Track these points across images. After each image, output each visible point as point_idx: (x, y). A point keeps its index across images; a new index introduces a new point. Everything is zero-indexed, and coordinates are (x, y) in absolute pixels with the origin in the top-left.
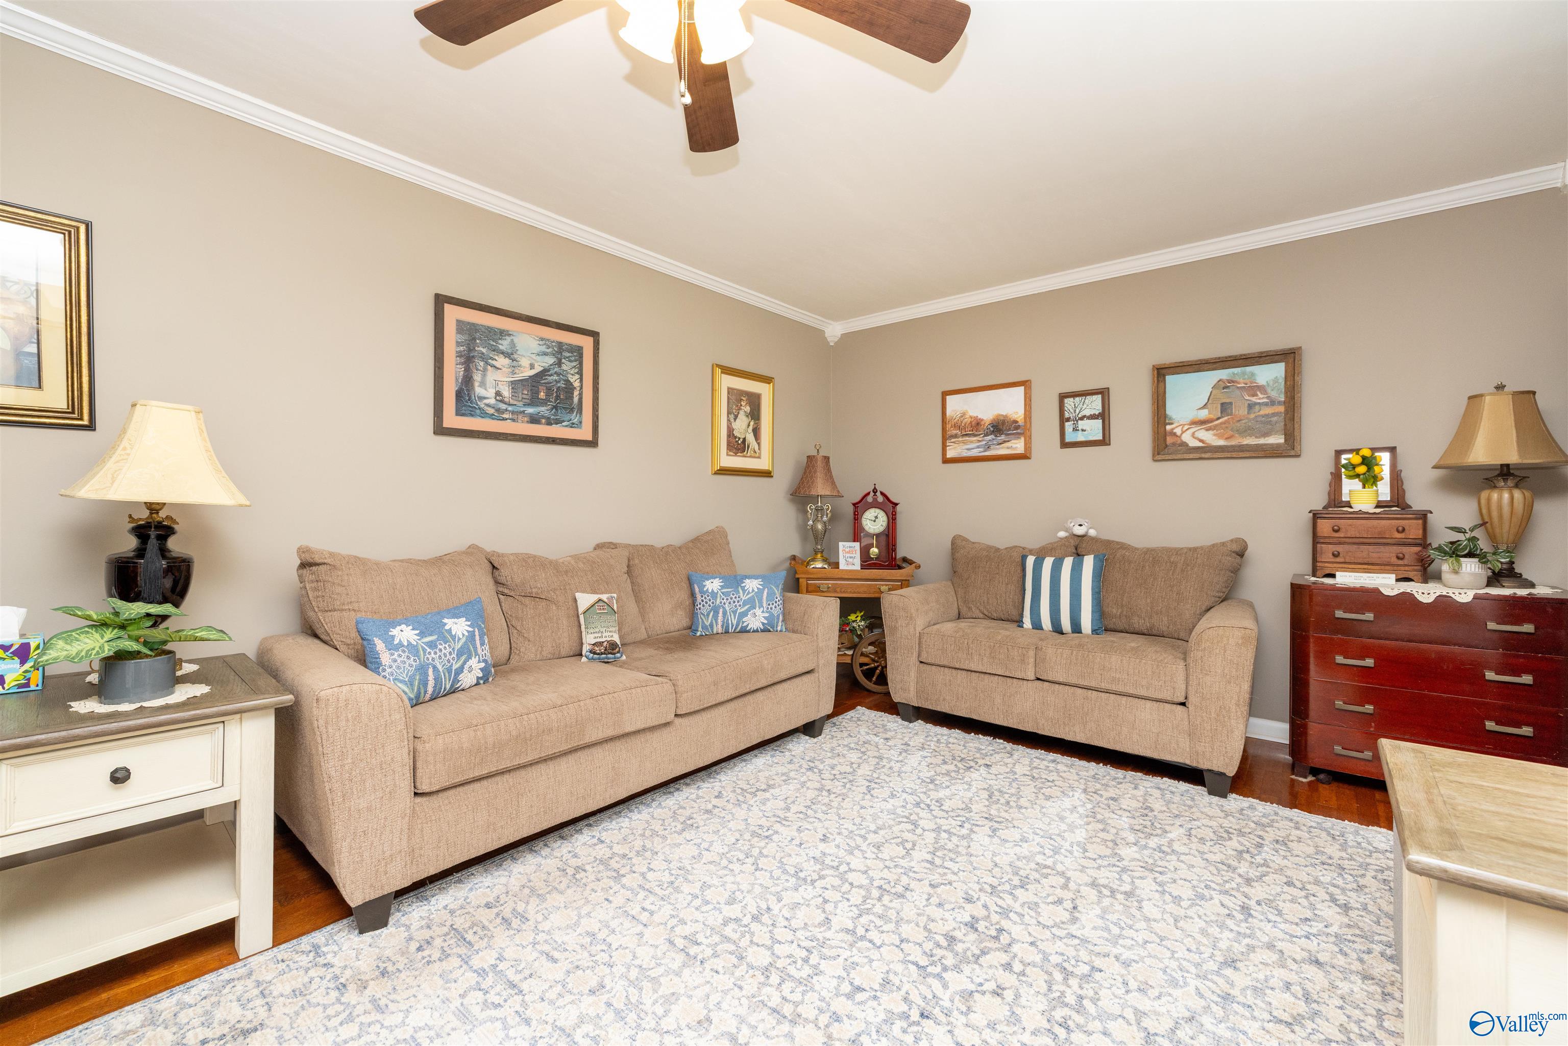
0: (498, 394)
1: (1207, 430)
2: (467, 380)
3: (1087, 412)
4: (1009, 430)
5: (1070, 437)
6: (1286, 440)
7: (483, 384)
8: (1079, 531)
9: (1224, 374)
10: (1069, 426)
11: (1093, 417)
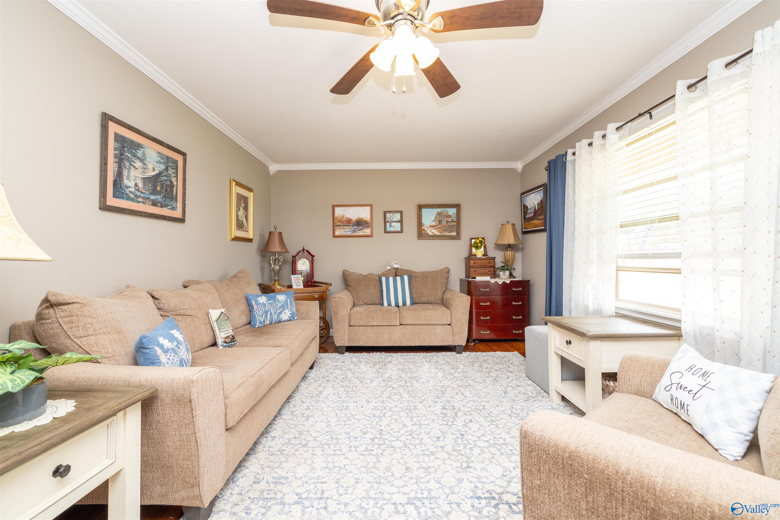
0: (136, 185)
1: (435, 229)
2: (119, 175)
3: (395, 220)
4: (364, 224)
5: (388, 229)
6: (457, 234)
7: (128, 178)
8: (396, 266)
9: (439, 210)
10: (388, 224)
11: (396, 222)
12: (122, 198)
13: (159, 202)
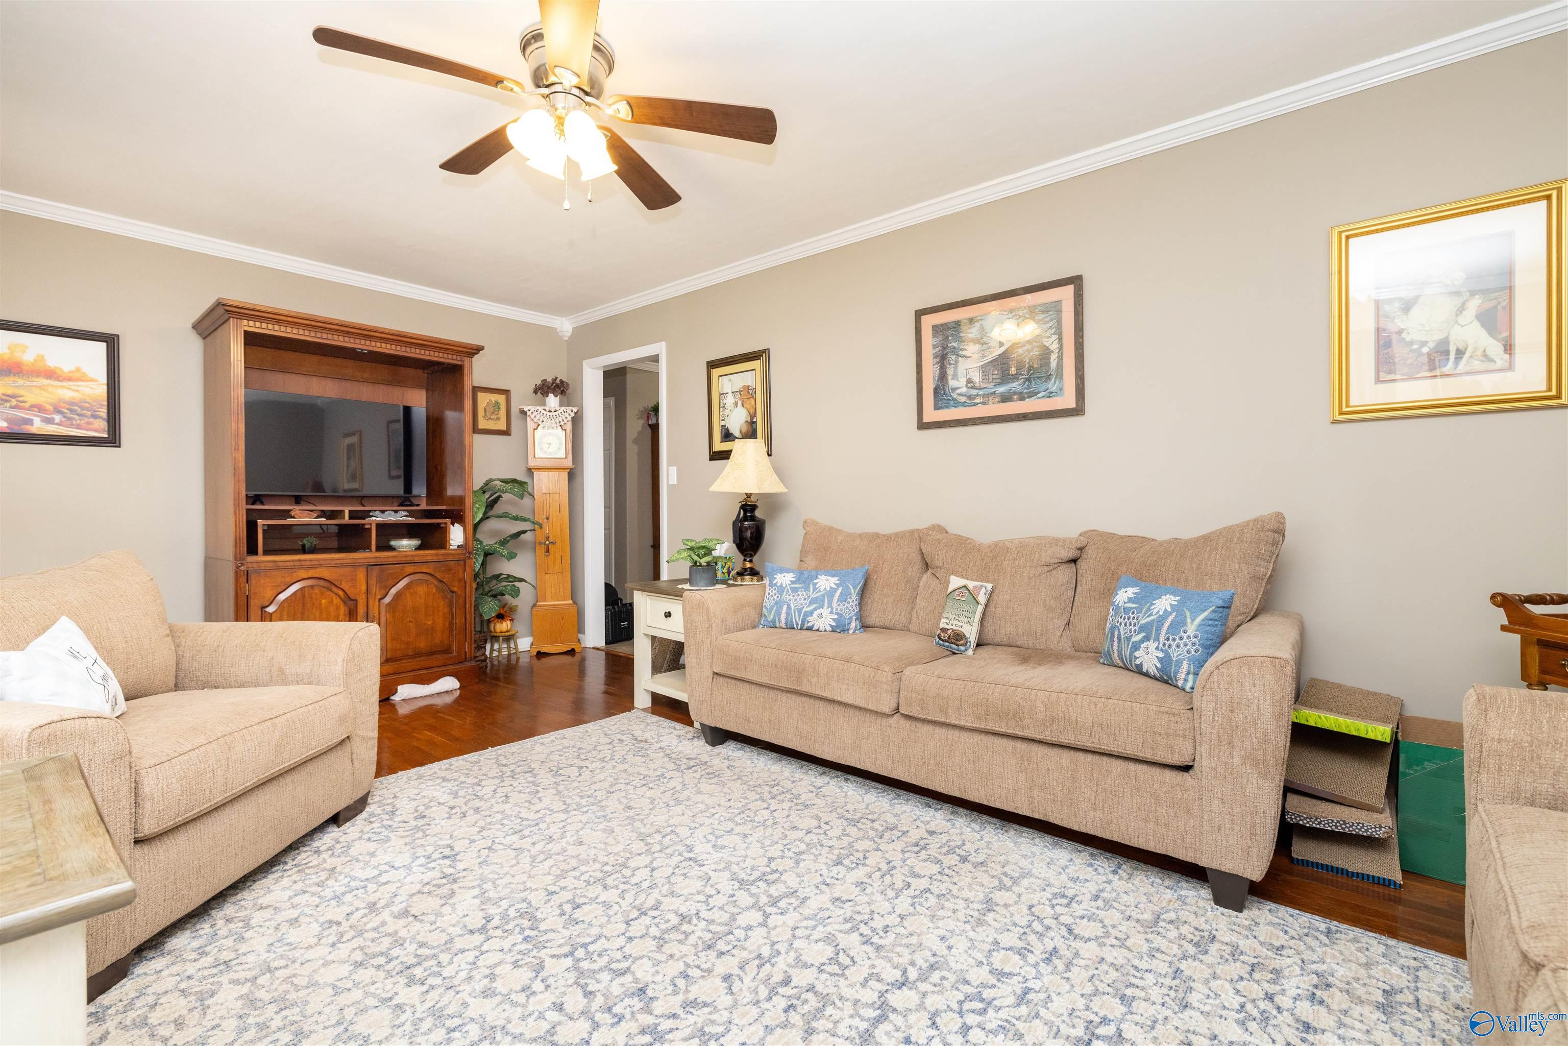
0: (969, 381)
2: (943, 376)
7: (955, 377)
12: (947, 407)
13: (1015, 393)
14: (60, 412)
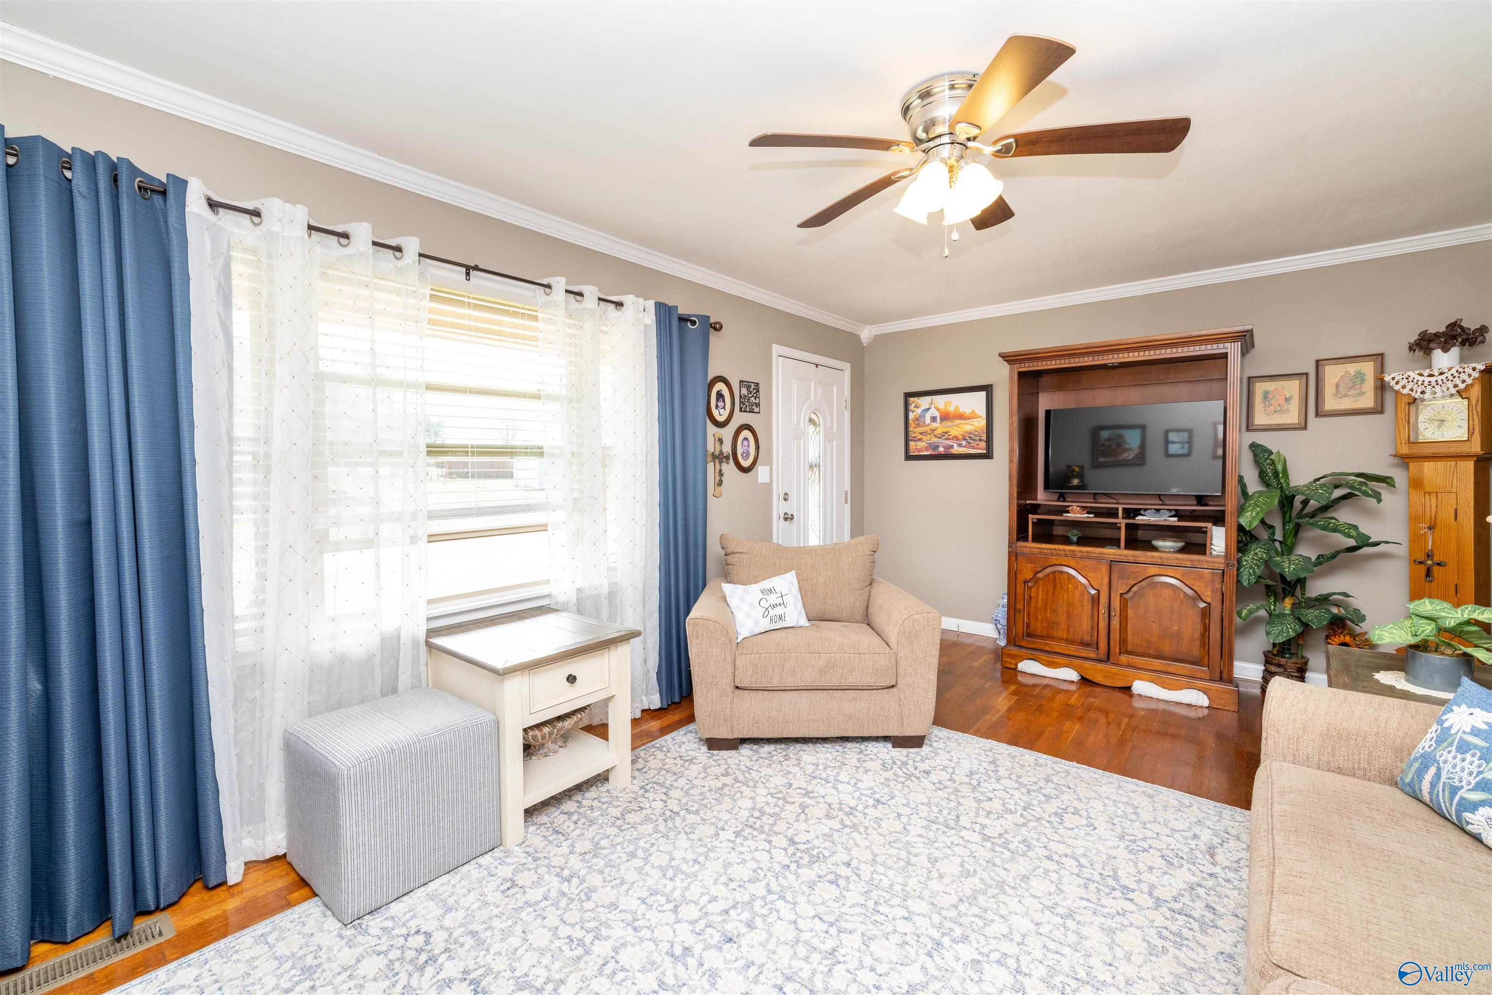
14: (965, 439)
